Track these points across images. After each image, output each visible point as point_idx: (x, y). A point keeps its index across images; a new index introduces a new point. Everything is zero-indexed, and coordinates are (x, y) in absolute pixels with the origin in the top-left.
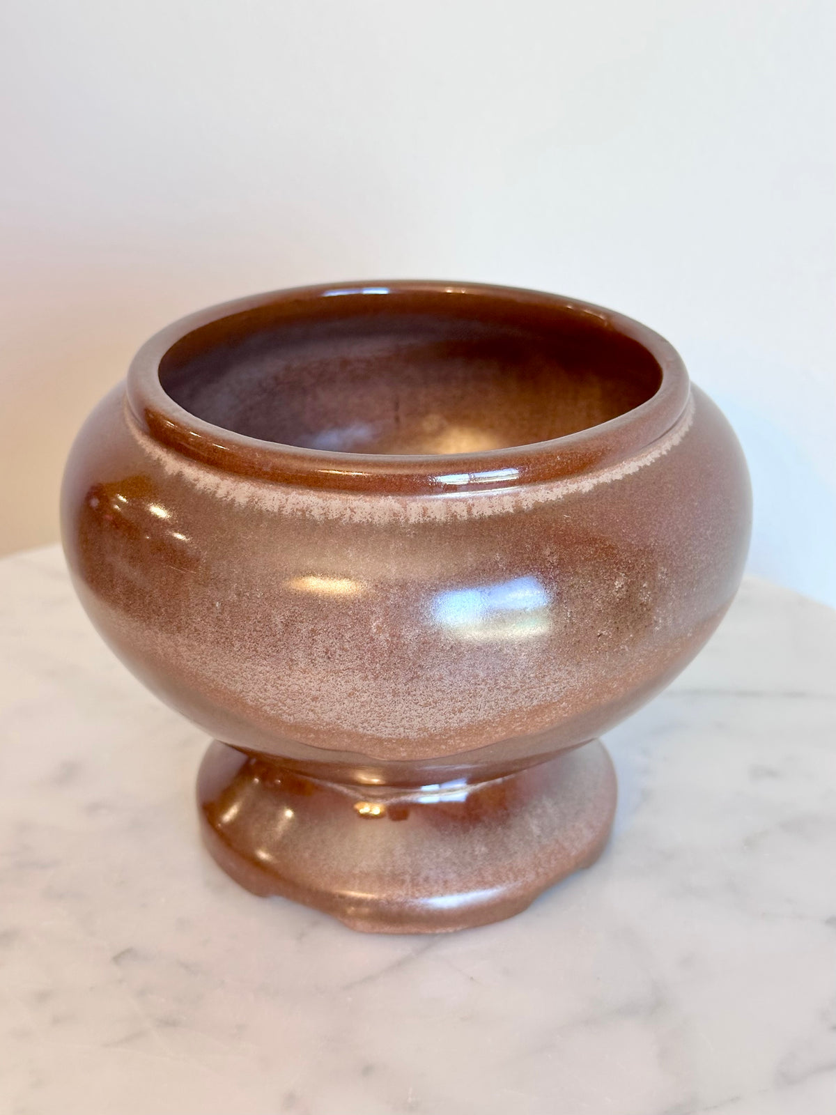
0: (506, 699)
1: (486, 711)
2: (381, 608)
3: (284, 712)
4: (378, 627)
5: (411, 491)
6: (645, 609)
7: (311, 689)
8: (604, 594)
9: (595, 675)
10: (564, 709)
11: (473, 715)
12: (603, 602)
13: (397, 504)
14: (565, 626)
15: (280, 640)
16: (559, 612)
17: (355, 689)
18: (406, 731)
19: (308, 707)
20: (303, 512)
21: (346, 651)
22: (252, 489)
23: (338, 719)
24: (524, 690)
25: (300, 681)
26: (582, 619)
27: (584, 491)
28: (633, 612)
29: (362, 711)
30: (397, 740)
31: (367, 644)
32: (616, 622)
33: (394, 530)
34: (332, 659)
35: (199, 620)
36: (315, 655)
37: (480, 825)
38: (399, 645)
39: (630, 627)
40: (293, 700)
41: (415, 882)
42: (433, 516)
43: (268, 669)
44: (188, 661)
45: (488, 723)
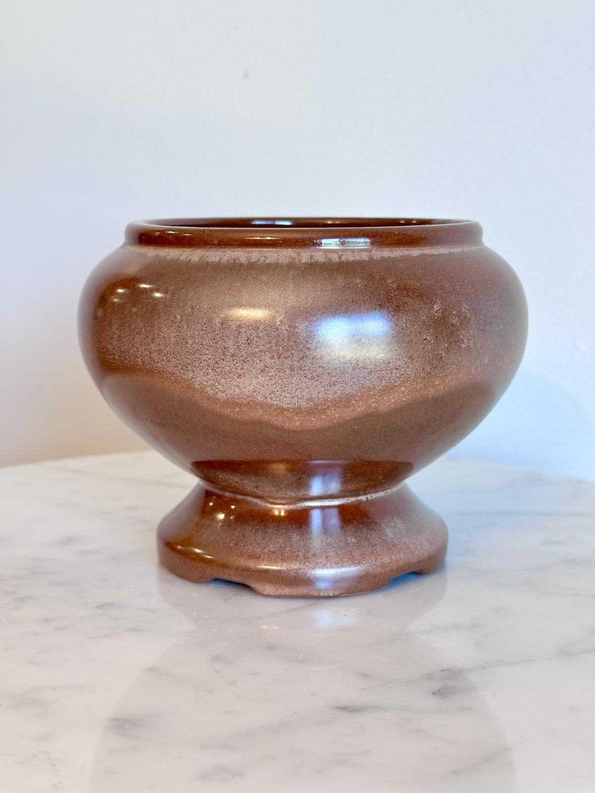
0: (365, 378)
1: (351, 386)
2: (283, 309)
3: (219, 391)
4: (281, 321)
5: (303, 245)
6: (455, 329)
7: (237, 369)
8: (427, 311)
9: (423, 369)
10: (403, 393)
11: (343, 388)
12: (426, 317)
13: (294, 253)
14: (402, 329)
15: (218, 334)
16: (398, 318)
17: (265, 366)
18: (299, 400)
19: (235, 383)
20: (235, 260)
21: (260, 338)
22: (203, 253)
23: (254, 392)
24: (377, 372)
25: (230, 363)
26: (413, 326)
27: (413, 255)
28: (447, 328)
29: (270, 384)
30: (293, 409)
31: (274, 332)
32: (435, 332)
33: (291, 266)
34: (251, 345)
35: (166, 330)
36: (240, 343)
37: (351, 525)
38: (295, 333)
39: (445, 338)
40: (225, 379)
41: (306, 557)
42: (316, 259)
43: (209, 357)
44: (158, 363)
45: (353, 396)
